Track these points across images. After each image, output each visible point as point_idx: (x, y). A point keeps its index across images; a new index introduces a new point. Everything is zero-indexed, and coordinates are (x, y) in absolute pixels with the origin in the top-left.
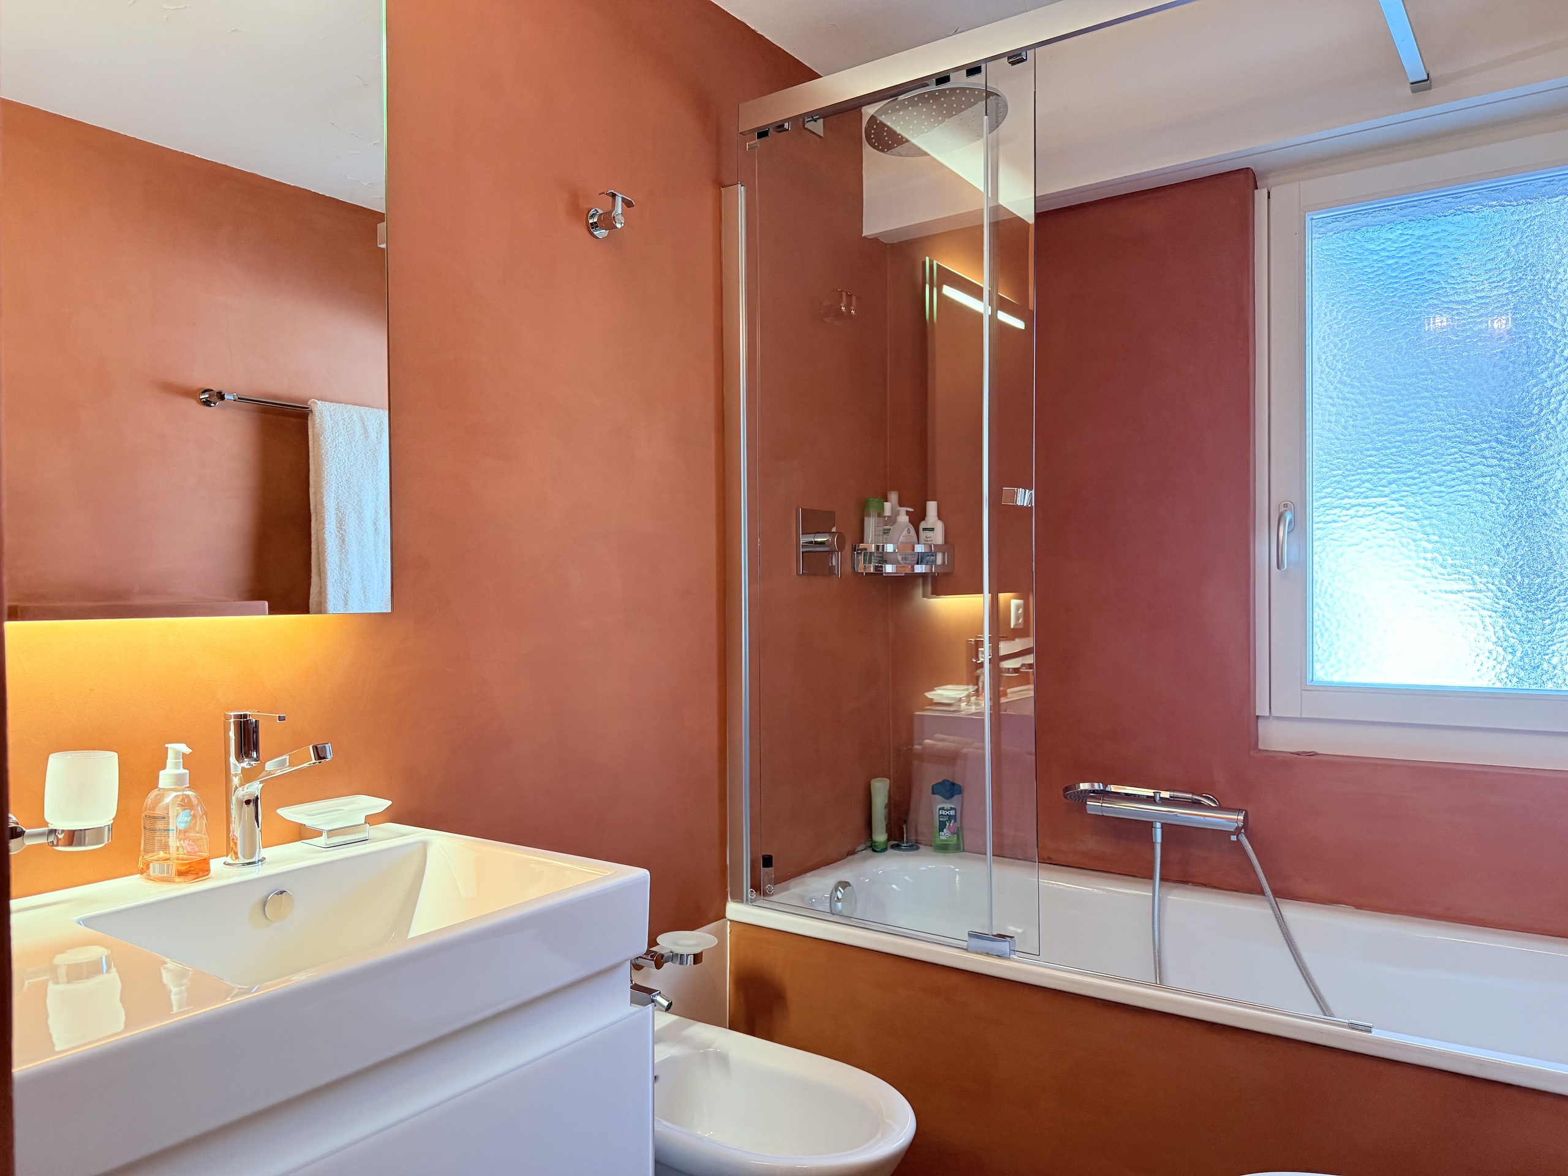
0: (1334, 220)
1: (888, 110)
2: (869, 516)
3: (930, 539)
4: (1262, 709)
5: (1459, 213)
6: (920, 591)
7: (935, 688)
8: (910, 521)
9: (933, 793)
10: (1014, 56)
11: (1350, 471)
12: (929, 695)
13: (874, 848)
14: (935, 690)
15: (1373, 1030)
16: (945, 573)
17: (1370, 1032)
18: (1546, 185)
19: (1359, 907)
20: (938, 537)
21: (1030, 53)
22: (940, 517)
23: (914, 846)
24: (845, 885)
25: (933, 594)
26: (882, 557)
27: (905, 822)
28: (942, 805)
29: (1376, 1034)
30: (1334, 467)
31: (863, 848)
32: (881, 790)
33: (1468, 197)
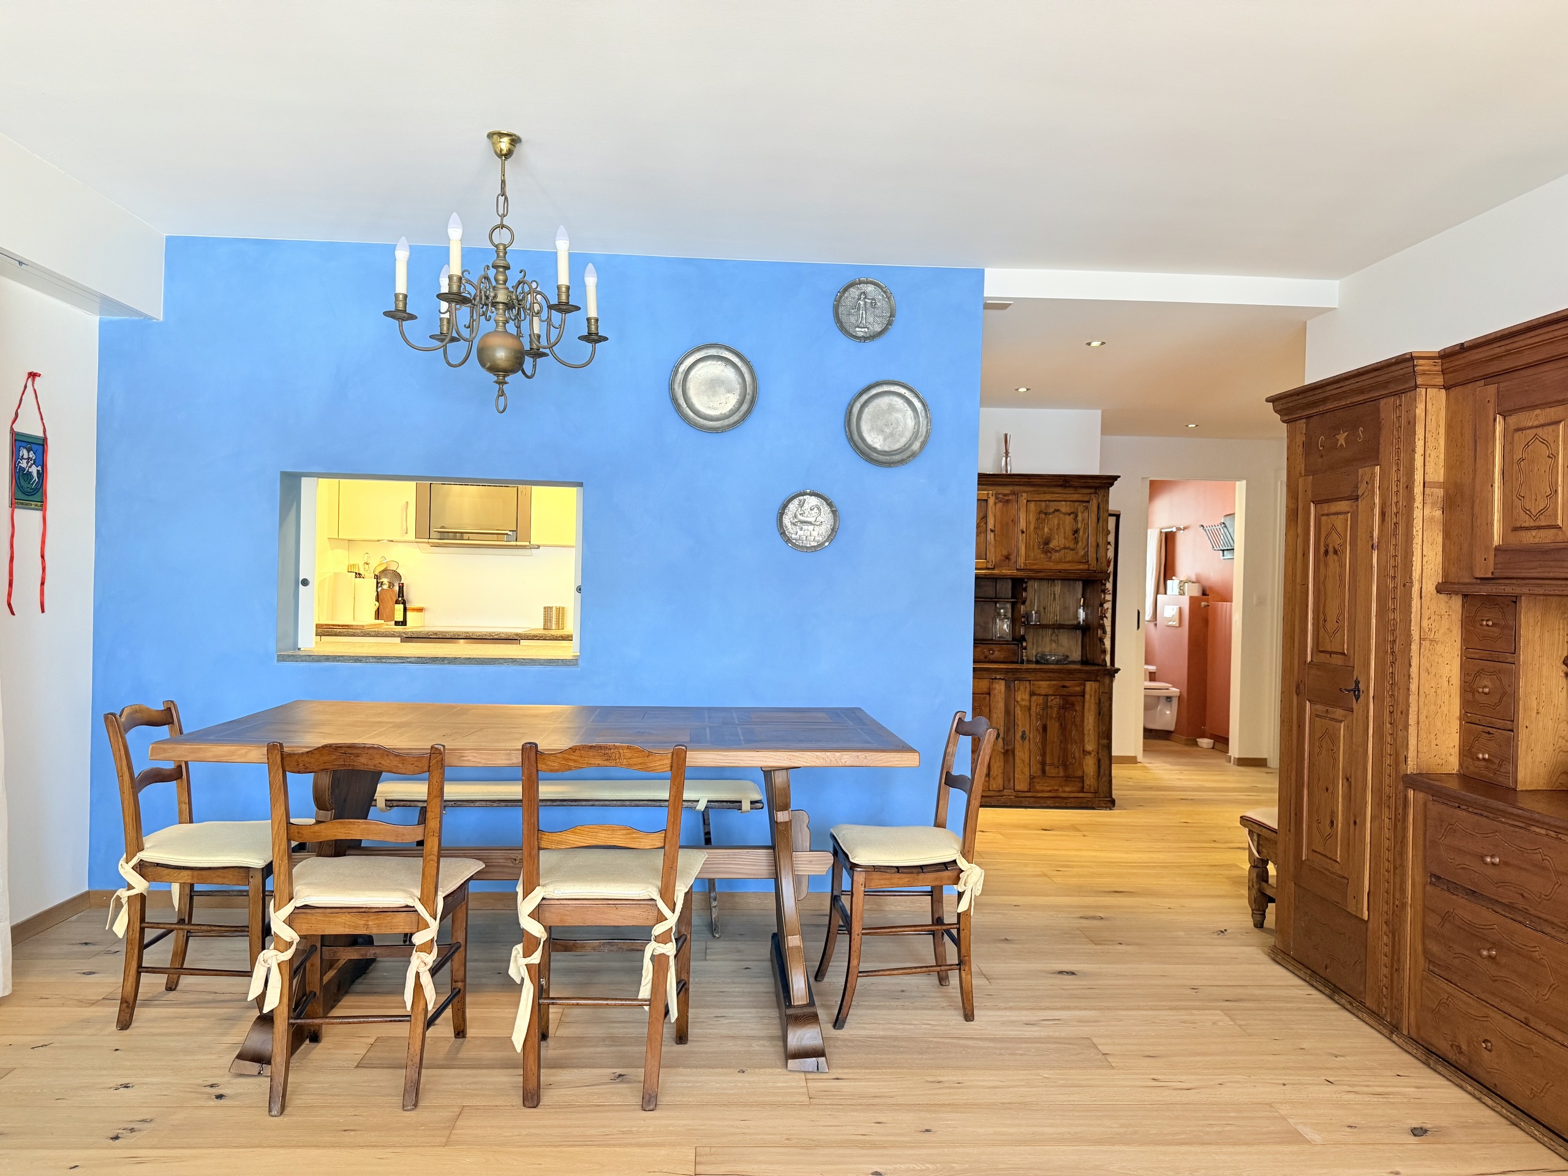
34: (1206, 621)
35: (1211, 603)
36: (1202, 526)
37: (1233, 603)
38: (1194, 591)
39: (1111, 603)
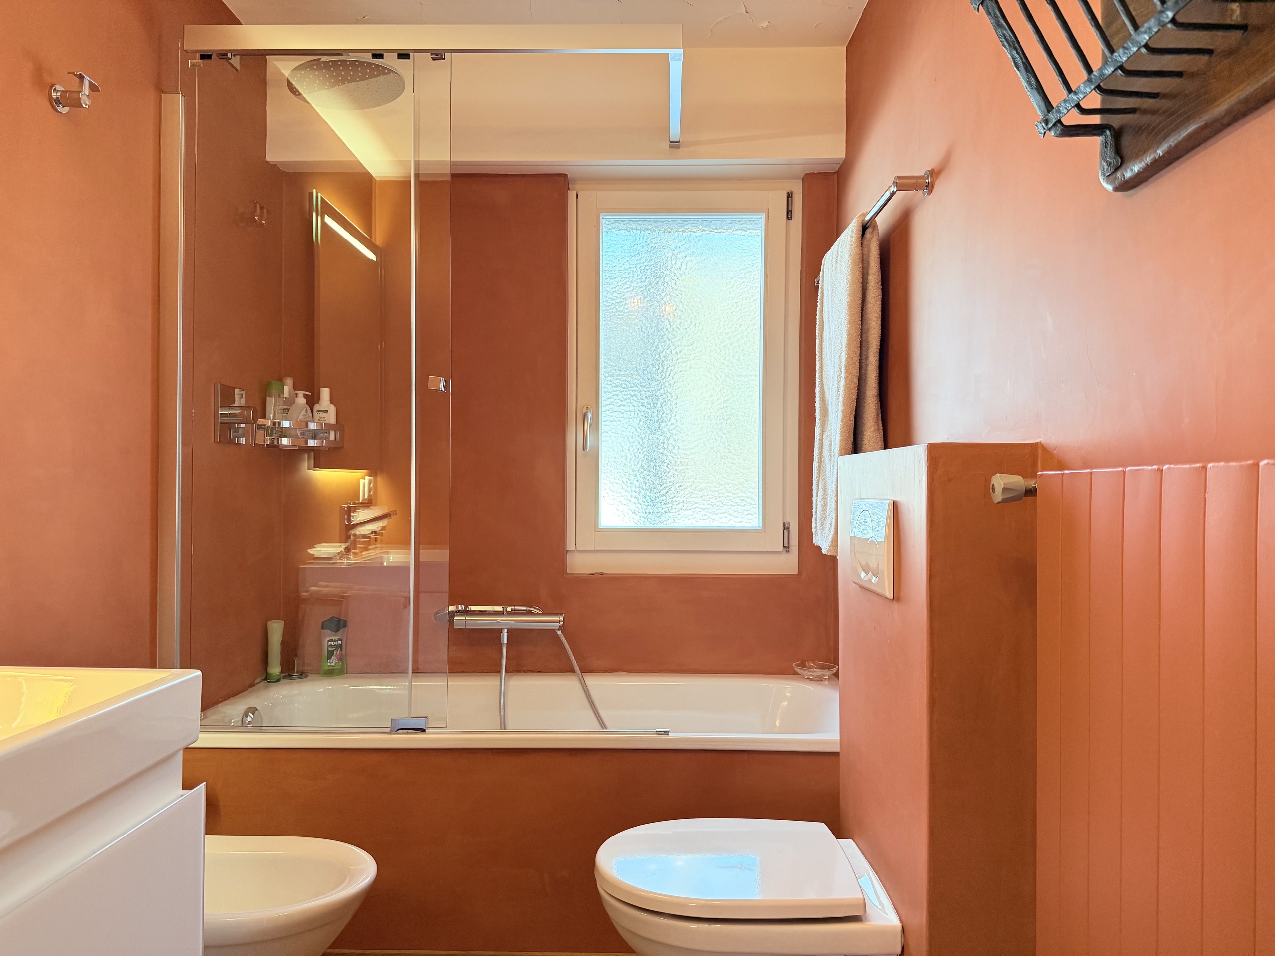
0: (616, 222)
1: (314, 65)
2: (271, 396)
3: (324, 419)
4: (570, 546)
5: (687, 231)
6: (305, 464)
7: (315, 546)
8: (307, 403)
9: (322, 629)
10: (437, 54)
11: (624, 388)
12: (311, 551)
13: (268, 678)
14: (315, 547)
15: (670, 734)
16: (334, 447)
17: (669, 735)
18: (732, 223)
19: (629, 671)
20: (331, 418)
21: (447, 55)
22: (332, 401)
23: (302, 675)
24: (253, 710)
25: (315, 467)
26: (282, 432)
27: (296, 655)
28: (329, 639)
29: (671, 735)
30: (614, 385)
31: (259, 681)
32: (276, 630)
33: (692, 222)
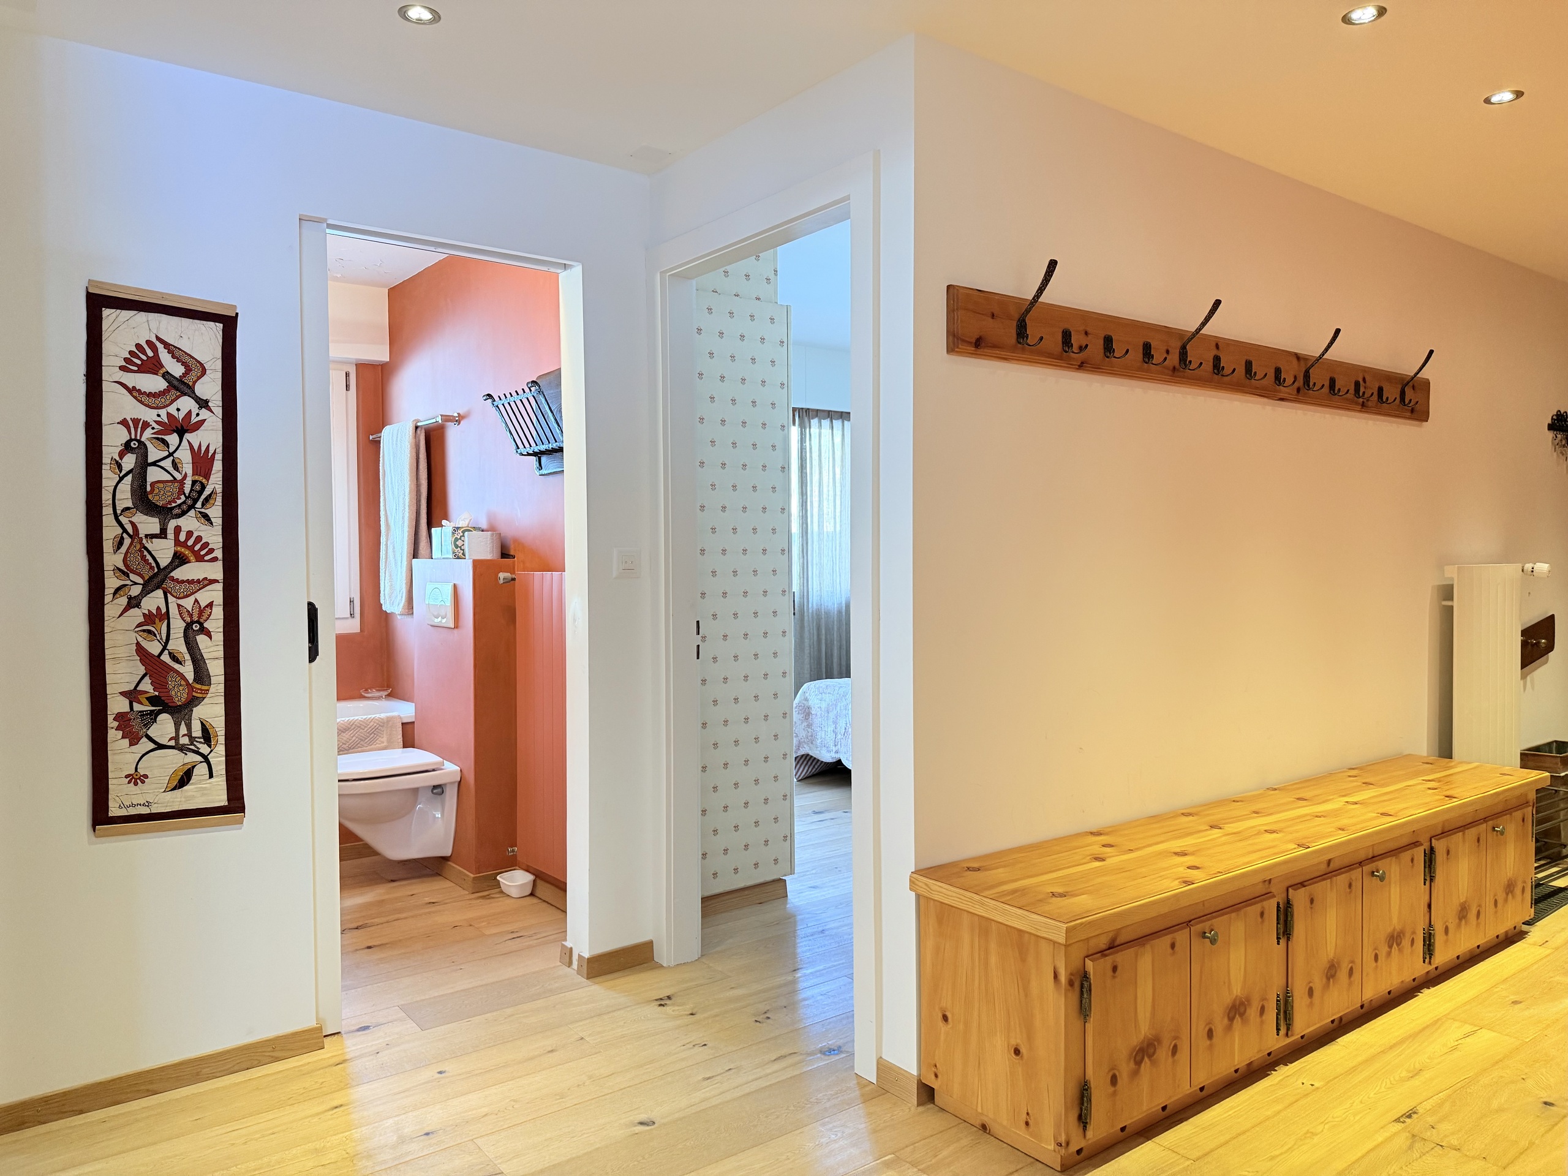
34: (510, 614)
35: (519, 573)
36: (490, 396)
37: (566, 574)
38: (482, 548)
39: (219, 586)
